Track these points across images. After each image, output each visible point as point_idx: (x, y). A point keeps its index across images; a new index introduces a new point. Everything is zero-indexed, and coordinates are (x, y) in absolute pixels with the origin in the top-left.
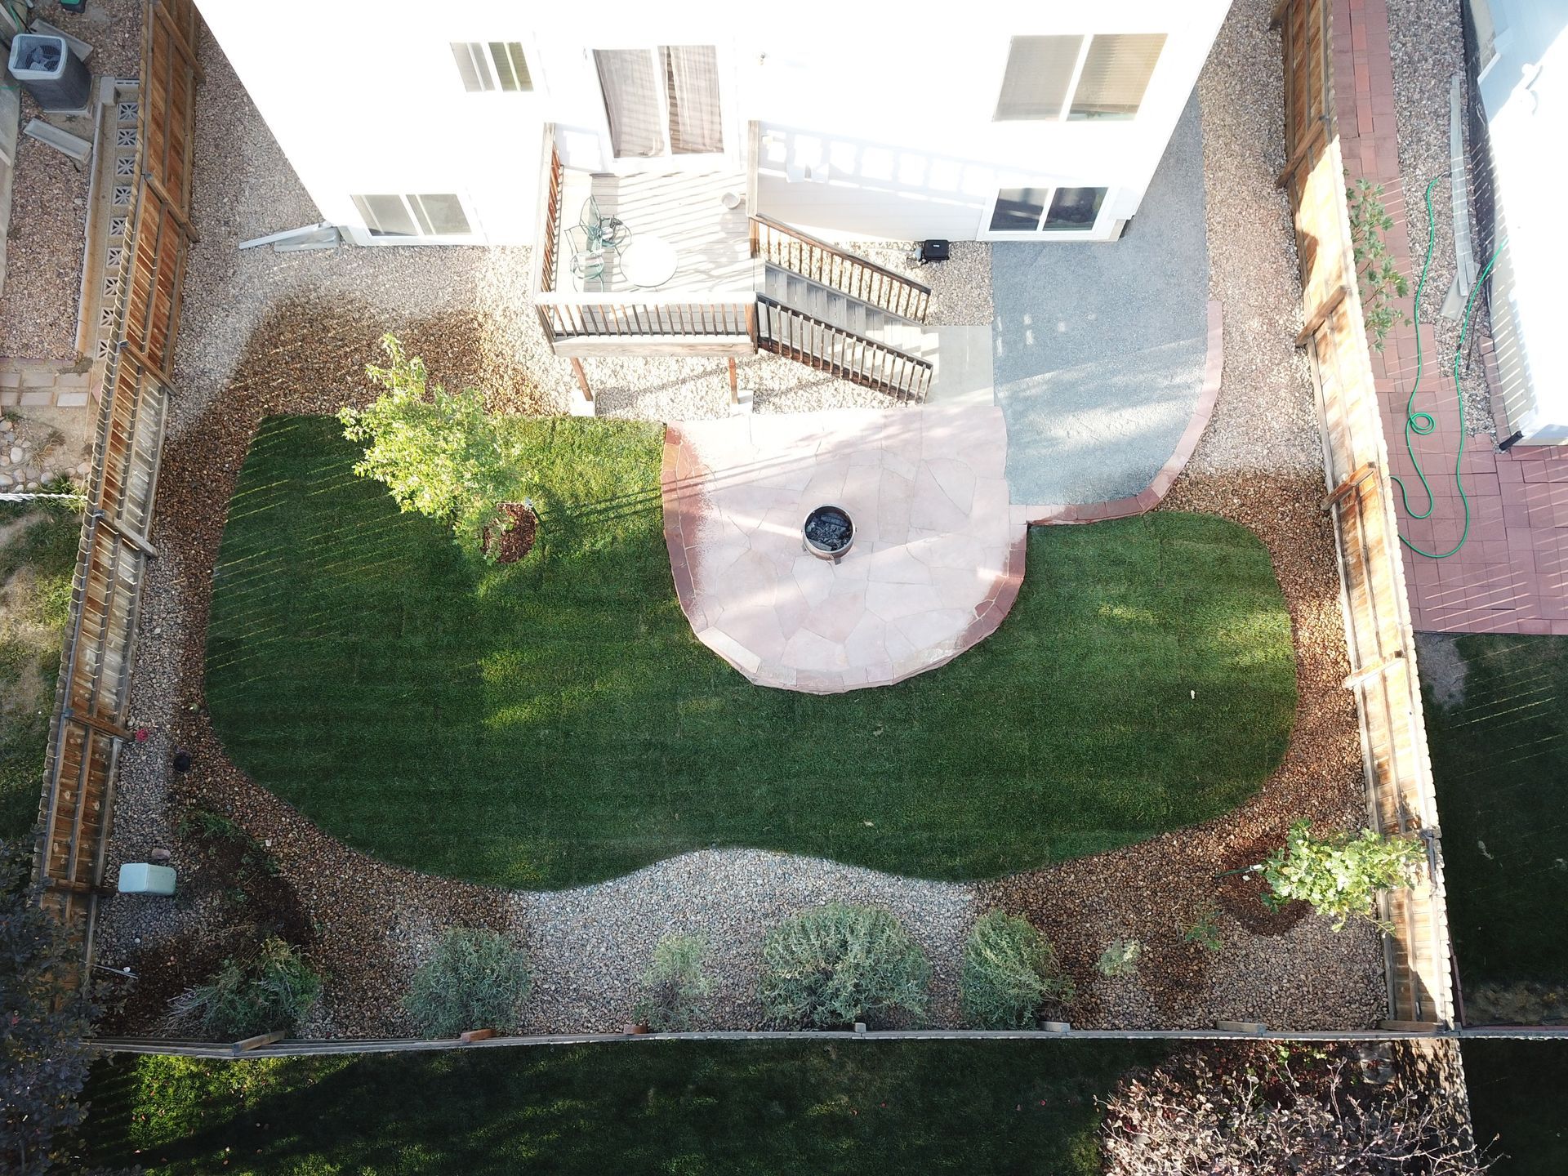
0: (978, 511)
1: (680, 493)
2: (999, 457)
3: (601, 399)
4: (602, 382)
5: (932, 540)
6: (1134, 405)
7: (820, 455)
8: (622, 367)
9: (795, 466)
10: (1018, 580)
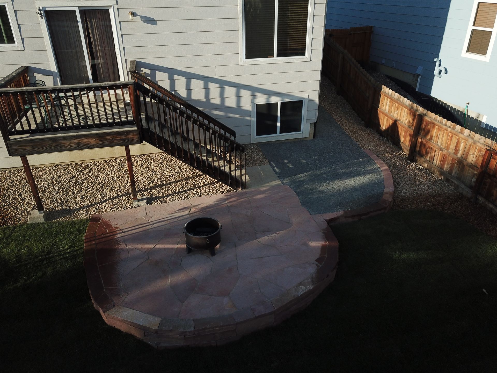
0: (294, 220)
1: (97, 241)
2: (296, 200)
3: (49, 215)
4: (52, 209)
5: (273, 235)
6: (354, 176)
7: (190, 214)
8: (67, 201)
9: (176, 220)
10: (336, 244)
